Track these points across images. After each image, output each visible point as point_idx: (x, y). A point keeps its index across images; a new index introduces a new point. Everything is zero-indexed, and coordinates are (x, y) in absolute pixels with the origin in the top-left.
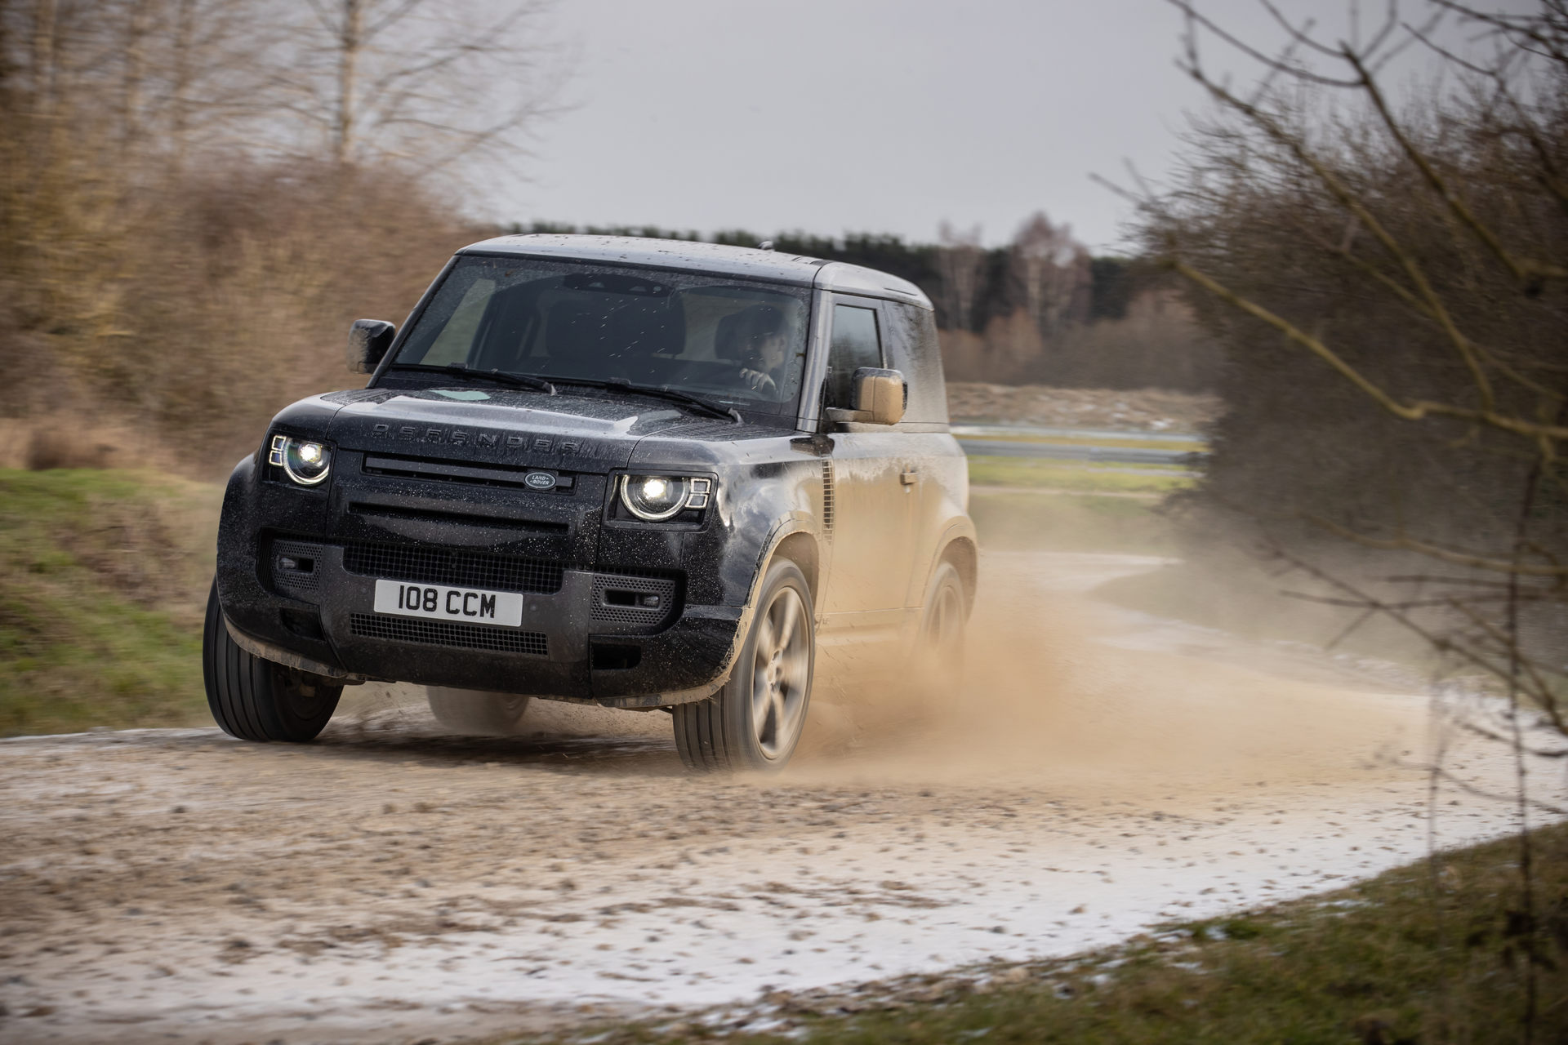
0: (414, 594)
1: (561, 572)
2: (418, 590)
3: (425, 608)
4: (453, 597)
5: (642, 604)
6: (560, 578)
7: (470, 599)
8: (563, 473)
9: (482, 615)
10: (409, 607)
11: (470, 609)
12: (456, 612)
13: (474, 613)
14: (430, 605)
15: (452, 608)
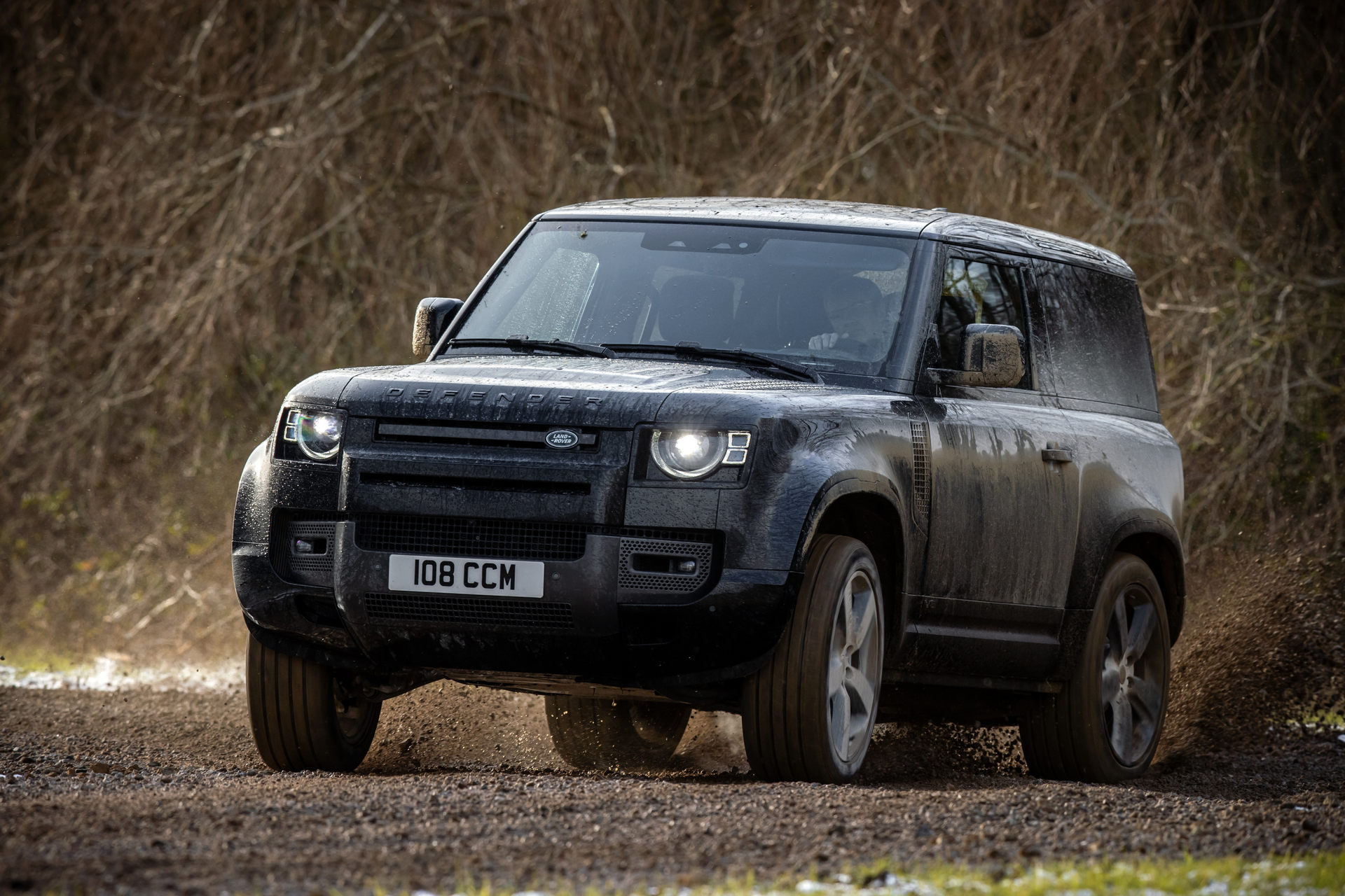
0: (429, 568)
1: (584, 536)
2: (433, 563)
3: (443, 583)
4: (471, 569)
5: (677, 570)
6: (583, 542)
7: (489, 570)
8: (586, 430)
9: (502, 587)
10: (425, 583)
11: (488, 582)
12: (475, 585)
13: (493, 586)
14: (447, 579)
15: (470, 581)
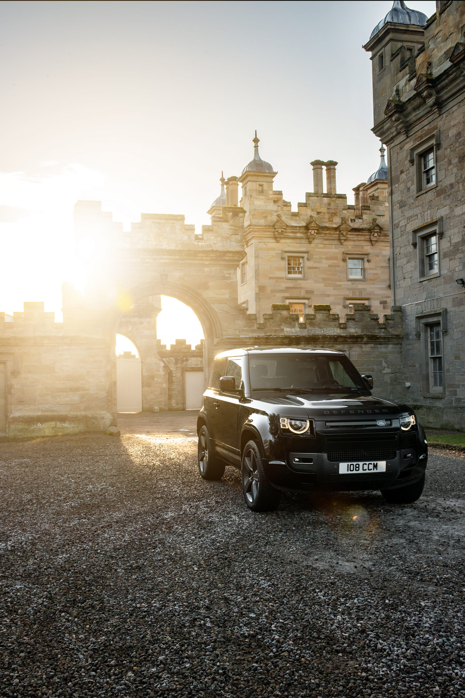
0: (352, 466)
1: (395, 452)
2: (353, 465)
3: (356, 470)
4: (364, 465)
6: (396, 454)
7: (370, 465)
8: (388, 420)
9: (374, 470)
10: (351, 470)
11: (370, 469)
12: (366, 470)
13: (371, 469)
15: (364, 469)
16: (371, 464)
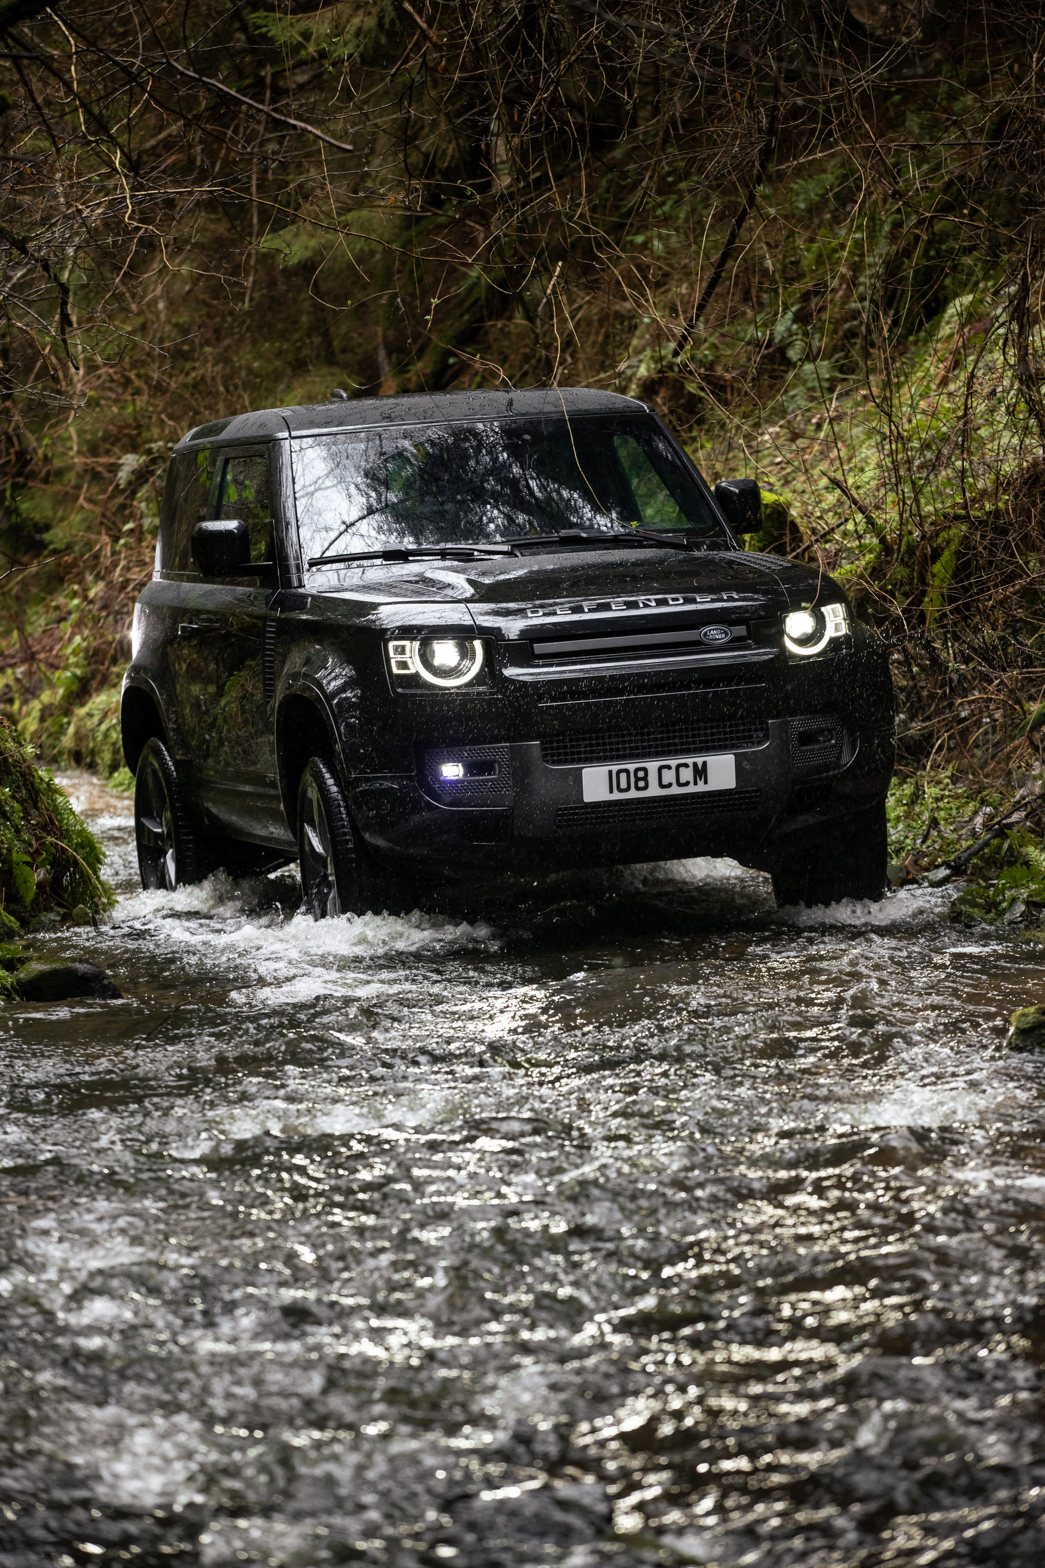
0: (623, 777)
2: (627, 771)
3: (638, 788)
4: (664, 771)
6: (765, 729)
7: (682, 770)
9: (695, 783)
10: (620, 790)
11: (682, 780)
12: (670, 785)
13: (687, 783)
14: (641, 784)
15: (665, 782)
16: (686, 765)
